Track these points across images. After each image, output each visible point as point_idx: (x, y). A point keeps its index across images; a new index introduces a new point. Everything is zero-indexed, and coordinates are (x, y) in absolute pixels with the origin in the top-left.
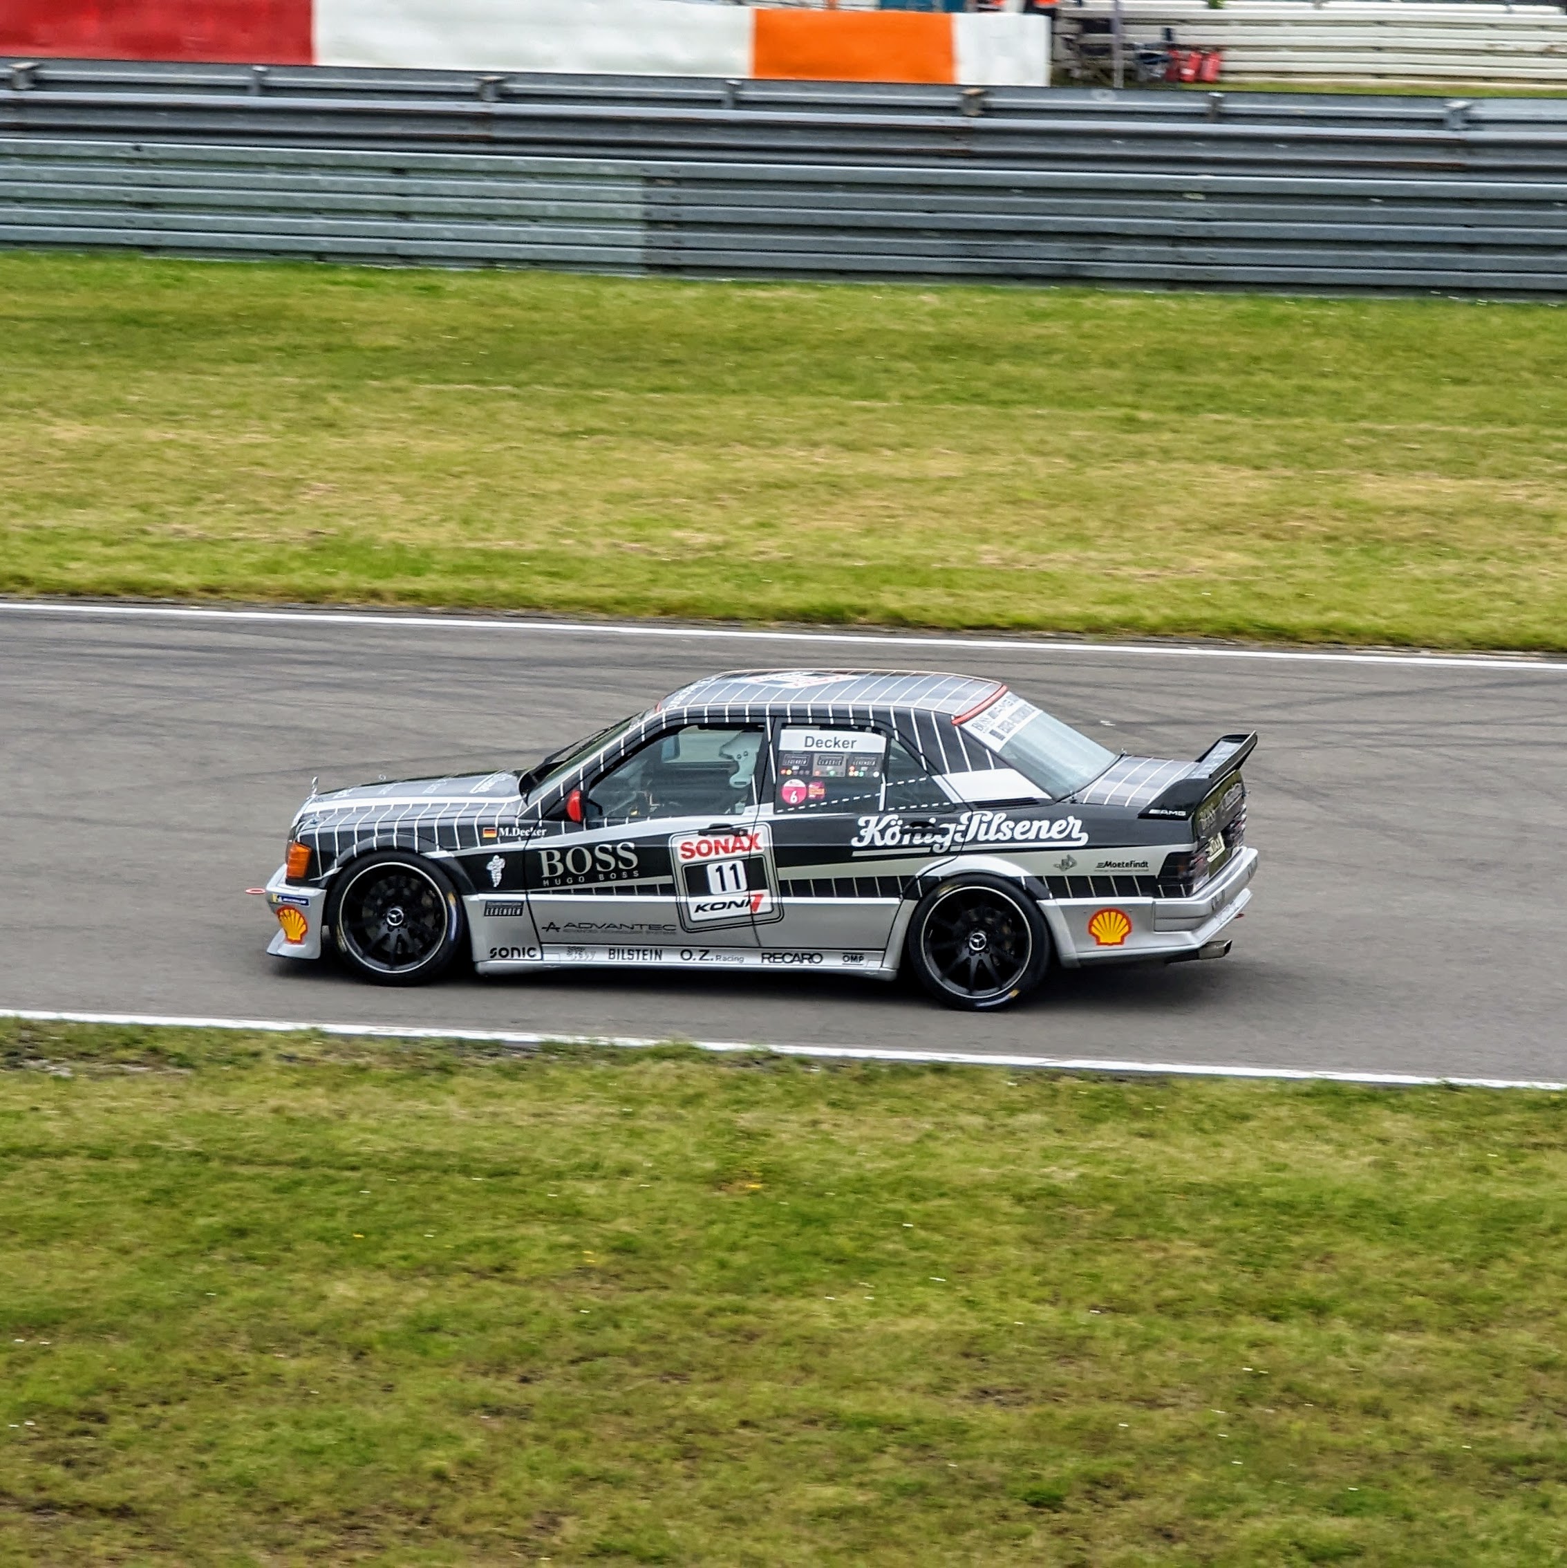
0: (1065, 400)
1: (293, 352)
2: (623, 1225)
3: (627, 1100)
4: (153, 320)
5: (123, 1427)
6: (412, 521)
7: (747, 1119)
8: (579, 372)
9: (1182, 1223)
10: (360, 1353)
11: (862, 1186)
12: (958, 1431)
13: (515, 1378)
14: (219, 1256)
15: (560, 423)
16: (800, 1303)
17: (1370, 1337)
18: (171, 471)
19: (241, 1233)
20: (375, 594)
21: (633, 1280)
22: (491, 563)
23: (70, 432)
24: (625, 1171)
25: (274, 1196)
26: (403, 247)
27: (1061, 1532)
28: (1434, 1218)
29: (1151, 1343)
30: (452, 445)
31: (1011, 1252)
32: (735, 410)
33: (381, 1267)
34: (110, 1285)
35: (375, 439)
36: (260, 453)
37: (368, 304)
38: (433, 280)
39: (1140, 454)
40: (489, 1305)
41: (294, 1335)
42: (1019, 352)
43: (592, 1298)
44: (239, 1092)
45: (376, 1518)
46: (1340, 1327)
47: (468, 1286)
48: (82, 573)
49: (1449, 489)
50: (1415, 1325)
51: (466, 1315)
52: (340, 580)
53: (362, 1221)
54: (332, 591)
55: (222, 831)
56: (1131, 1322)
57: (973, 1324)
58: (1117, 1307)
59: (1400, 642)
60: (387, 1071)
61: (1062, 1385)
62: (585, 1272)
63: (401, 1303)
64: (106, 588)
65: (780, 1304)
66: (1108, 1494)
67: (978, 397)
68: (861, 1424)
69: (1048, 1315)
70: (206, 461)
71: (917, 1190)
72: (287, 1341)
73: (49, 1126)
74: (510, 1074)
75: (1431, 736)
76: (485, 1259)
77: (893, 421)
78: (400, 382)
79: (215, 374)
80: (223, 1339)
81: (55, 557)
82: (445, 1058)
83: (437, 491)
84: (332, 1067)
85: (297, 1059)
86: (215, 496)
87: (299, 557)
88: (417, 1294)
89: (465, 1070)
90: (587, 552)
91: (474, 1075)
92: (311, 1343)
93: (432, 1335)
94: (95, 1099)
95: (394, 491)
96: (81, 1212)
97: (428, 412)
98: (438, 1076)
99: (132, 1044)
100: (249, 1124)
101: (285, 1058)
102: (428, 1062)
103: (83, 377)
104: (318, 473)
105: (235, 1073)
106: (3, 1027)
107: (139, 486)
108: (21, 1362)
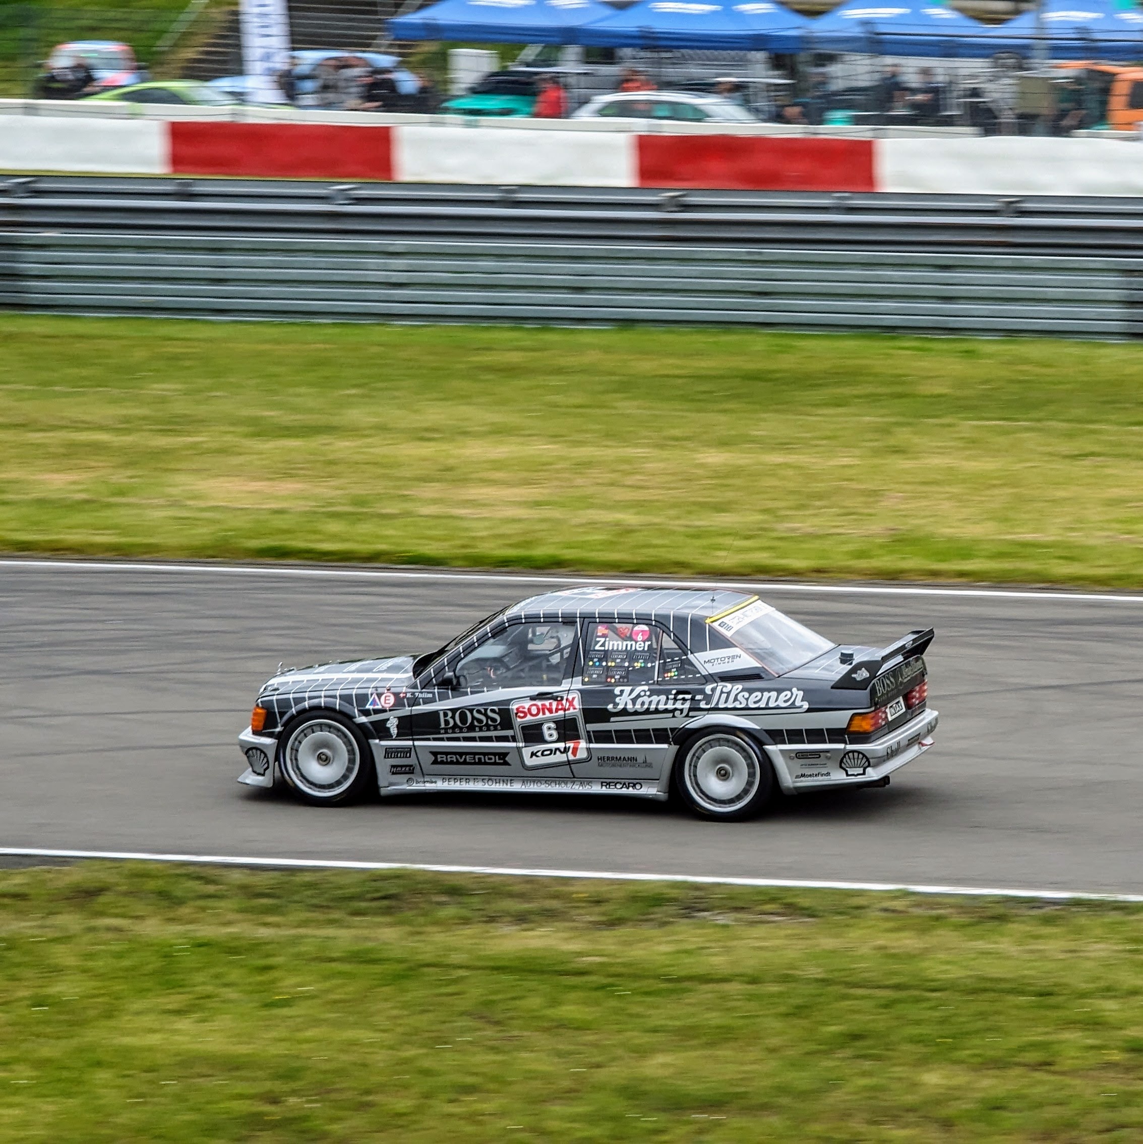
1: (873, 399)
2: (1136, 1032)
3: (1135, 940)
4: (769, 376)
6: (961, 520)
8: (1079, 412)
10: (947, 1124)
14: (840, 1054)
15: (1066, 447)
18: (791, 485)
19: (856, 1037)
20: (935, 574)
22: (1023, 549)
23: (715, 458)
24: (1135, 992)
25: (881, 1011)
26: (953, 322)
33: (961, 1062)
34: (767, 1075)
35: (937, 461)
36: (849, 471)
37: (926, 364)
38: (970, 346)
40: (1038, 1090)
41: (898, 1113)
43: (1115, 1084)
44: (854, 934)
47: (1022, 1076)
48: (724, 559)
53: (946, 1029)
54: (902, 571)
60: (965, 919)
62: (1110, 1066)
63: (975, 1089)
70: (812, 477)
72: (894, 1115)
73: (715, 960)
74: (1048, 921)
76: (1033, 1057)
78: (950, 419)
79: (816, 415)
80: (846, 1115)
81: (704, 547)
82: (1000, 910)
83: (979, 498)
84: (919, 917)
85: (894, 911)
86: (818, 503)
87: (882, 546)
88: (986, 1083)
89: (1017, 919)
90: (1091, 542)
91: (1023, 922)
92: (911, 1117)
93: (997, 1112)
94: (749, 941)
95: (949, 499)
96: (741, 1022)
97: (973, 441)
98: (996, 923)
99: (773, 900)
100: (863, 958)
101: (886, 910)
102: (989, 913)
103: (723, 418)
104: (892, 486)
105: (852, 921)
106: (678, 888)
107: (766, 496)
108: (701, 1132)
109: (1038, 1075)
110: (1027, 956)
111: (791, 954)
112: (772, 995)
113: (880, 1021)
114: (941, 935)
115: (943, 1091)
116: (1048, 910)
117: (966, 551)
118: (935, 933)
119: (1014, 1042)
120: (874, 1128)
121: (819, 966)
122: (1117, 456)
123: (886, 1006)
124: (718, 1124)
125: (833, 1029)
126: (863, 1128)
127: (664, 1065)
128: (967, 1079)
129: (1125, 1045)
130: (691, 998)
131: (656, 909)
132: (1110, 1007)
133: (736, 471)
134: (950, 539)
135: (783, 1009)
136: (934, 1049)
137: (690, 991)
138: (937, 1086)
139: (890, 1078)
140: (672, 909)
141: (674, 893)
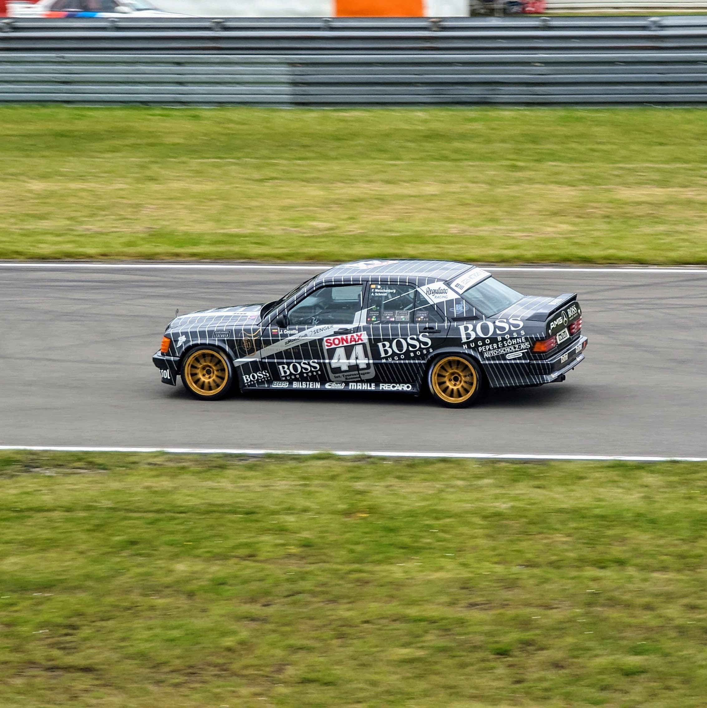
0: (483, 158)
1: (135, 147)
2: (305, 535)
3: (305, 478)
4: (71, 134)
5: (86, 632)
6: (192, 221)
7: (359, 485)
8: (265, 152)
9: (558, 526)
10: (191, 595)
11: (413, 514)
12: (461, 622)
13: (260, 605)
14: (124, 554)
15: (256, 175)
16: (388, 567)
17: (645, 575)
18: (85, 202)
19: (133, 543)
20: (177, 255)
21: (312, 559)
22: (231, 239)
23: (37, 186)
24: (305, 510)
25: (149, 526)
26: (184, 98)
27: (510, 666)
28: (671, 520)
29: (546, 581)
30: (208, 187)
31: (481, 542)
32: (335, 167)
33: (198, 556)
34: (78, 568)
35: (175, 185)
36: (122, 193)
37: (168, 124)
38: (196, 113)
39: (518, 182)
40: (247, 572)
41: (160, 589)
42: (463, 137)
43: (294, 567)
44: (131, 479)
45: (202, 669)
46: (631, 571)
47: (236, 564)
48: (45, 249)
49: (659, 193)
50: (664, 569)
51: (236, 577)
52: (161, 249)
53: (189, 536)
54: (158, 254)
55: (115, 363)
56: (536, 571)
57: (465, 574)
58: (531, 564)
59: (641, 263)
60: (199, 469)
61: (506, 600)
62: (290, 556)
63: (207, 572)
64: (57, 256)
65: (377, 568)
66: (530, 648)
67: (446, 158)
68: (417, 620)
69: (499, 569)
70: (99, 197)
71: (438, 515)
72: (157, 590)
73: (45, 498)
74: (251, 468)
75: (656, 304)
76: (244, 552)
77: (408, 170)
78: (184, 159)
79: (100, 158)
80: (128, 591)
81: (32, 242)
82: (221, 462)
83: (203, 208)
84: (172, 468)
85: (155, 464)
86: (103, 213)
87: (143, 239)
88: (215, 568)
89: (231, 467)
90: (272, 233)
91: (235, 469)
92: (168, 591)
93: (222, 586)
94: (66, 485)
95: (184, 208)
96: (62, 536)
97: (198, 172)
98: (219, 470)
99: (80, 460)
100: (136, 494)
101: (150, 464)
102: (214, 464)
103: (43, 161)
104: (149, 201)
105: (128, 471)
106: (21, 454)
107: (69, 209)
108: (38, 604)
109: (246, 563)
110: (237, 490)
111: (93, 493)
112: (79, 519)
113: (149, 533)
114: (185, 479)
115: (188, 574)
116: (251, 461)
117: (195, 240)
118: (179, 477)
119: (231, 543)
120: (146, 599)
121: (109, 500)
122: (288, 179)
123: (151, 523)
124: (49, 599)
125: (118, 538)
126: (139, 599)
127: (15, 564)
128: (202, 567)
129: (298, 543)
130: (30, 522)
131: (7, 467)
132: (290, 520)
133: (52, 194)
134: (186, 234)
135: (87, 527)
136: (182, 549)
137: (30, 517)
138: (183, 571)
139: (155, 567)
140: (18, 467)
141: (18, 457)
